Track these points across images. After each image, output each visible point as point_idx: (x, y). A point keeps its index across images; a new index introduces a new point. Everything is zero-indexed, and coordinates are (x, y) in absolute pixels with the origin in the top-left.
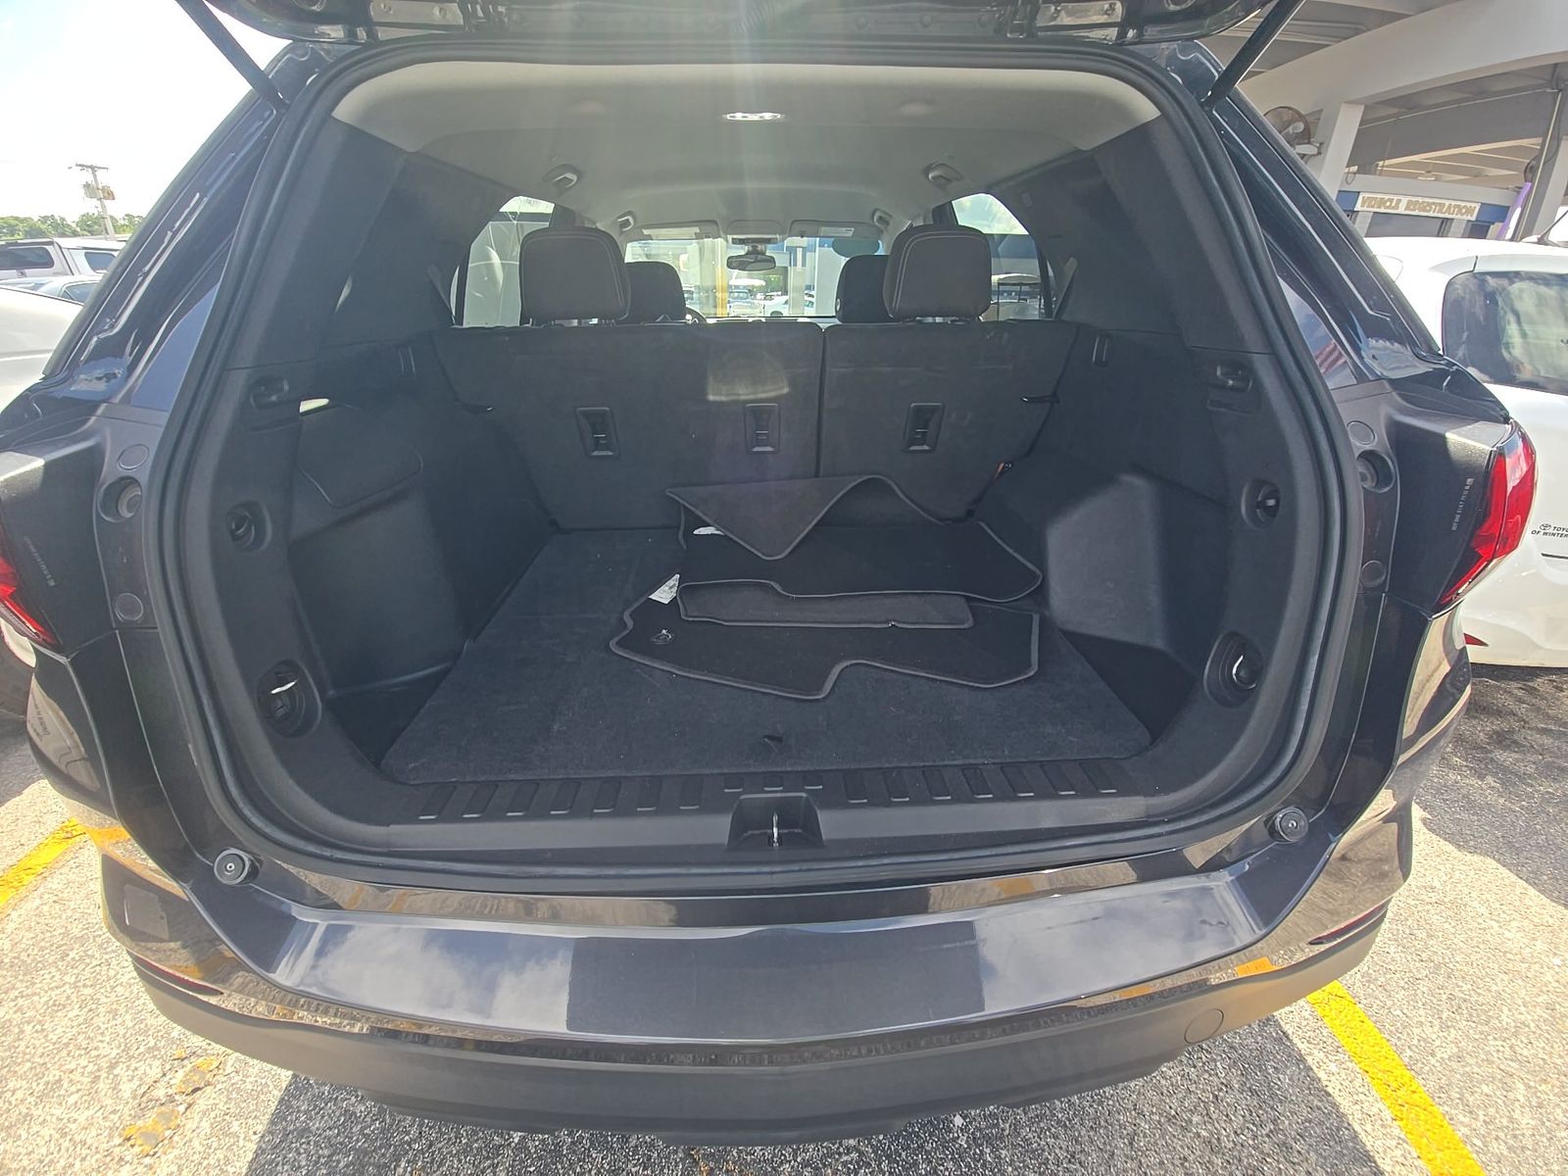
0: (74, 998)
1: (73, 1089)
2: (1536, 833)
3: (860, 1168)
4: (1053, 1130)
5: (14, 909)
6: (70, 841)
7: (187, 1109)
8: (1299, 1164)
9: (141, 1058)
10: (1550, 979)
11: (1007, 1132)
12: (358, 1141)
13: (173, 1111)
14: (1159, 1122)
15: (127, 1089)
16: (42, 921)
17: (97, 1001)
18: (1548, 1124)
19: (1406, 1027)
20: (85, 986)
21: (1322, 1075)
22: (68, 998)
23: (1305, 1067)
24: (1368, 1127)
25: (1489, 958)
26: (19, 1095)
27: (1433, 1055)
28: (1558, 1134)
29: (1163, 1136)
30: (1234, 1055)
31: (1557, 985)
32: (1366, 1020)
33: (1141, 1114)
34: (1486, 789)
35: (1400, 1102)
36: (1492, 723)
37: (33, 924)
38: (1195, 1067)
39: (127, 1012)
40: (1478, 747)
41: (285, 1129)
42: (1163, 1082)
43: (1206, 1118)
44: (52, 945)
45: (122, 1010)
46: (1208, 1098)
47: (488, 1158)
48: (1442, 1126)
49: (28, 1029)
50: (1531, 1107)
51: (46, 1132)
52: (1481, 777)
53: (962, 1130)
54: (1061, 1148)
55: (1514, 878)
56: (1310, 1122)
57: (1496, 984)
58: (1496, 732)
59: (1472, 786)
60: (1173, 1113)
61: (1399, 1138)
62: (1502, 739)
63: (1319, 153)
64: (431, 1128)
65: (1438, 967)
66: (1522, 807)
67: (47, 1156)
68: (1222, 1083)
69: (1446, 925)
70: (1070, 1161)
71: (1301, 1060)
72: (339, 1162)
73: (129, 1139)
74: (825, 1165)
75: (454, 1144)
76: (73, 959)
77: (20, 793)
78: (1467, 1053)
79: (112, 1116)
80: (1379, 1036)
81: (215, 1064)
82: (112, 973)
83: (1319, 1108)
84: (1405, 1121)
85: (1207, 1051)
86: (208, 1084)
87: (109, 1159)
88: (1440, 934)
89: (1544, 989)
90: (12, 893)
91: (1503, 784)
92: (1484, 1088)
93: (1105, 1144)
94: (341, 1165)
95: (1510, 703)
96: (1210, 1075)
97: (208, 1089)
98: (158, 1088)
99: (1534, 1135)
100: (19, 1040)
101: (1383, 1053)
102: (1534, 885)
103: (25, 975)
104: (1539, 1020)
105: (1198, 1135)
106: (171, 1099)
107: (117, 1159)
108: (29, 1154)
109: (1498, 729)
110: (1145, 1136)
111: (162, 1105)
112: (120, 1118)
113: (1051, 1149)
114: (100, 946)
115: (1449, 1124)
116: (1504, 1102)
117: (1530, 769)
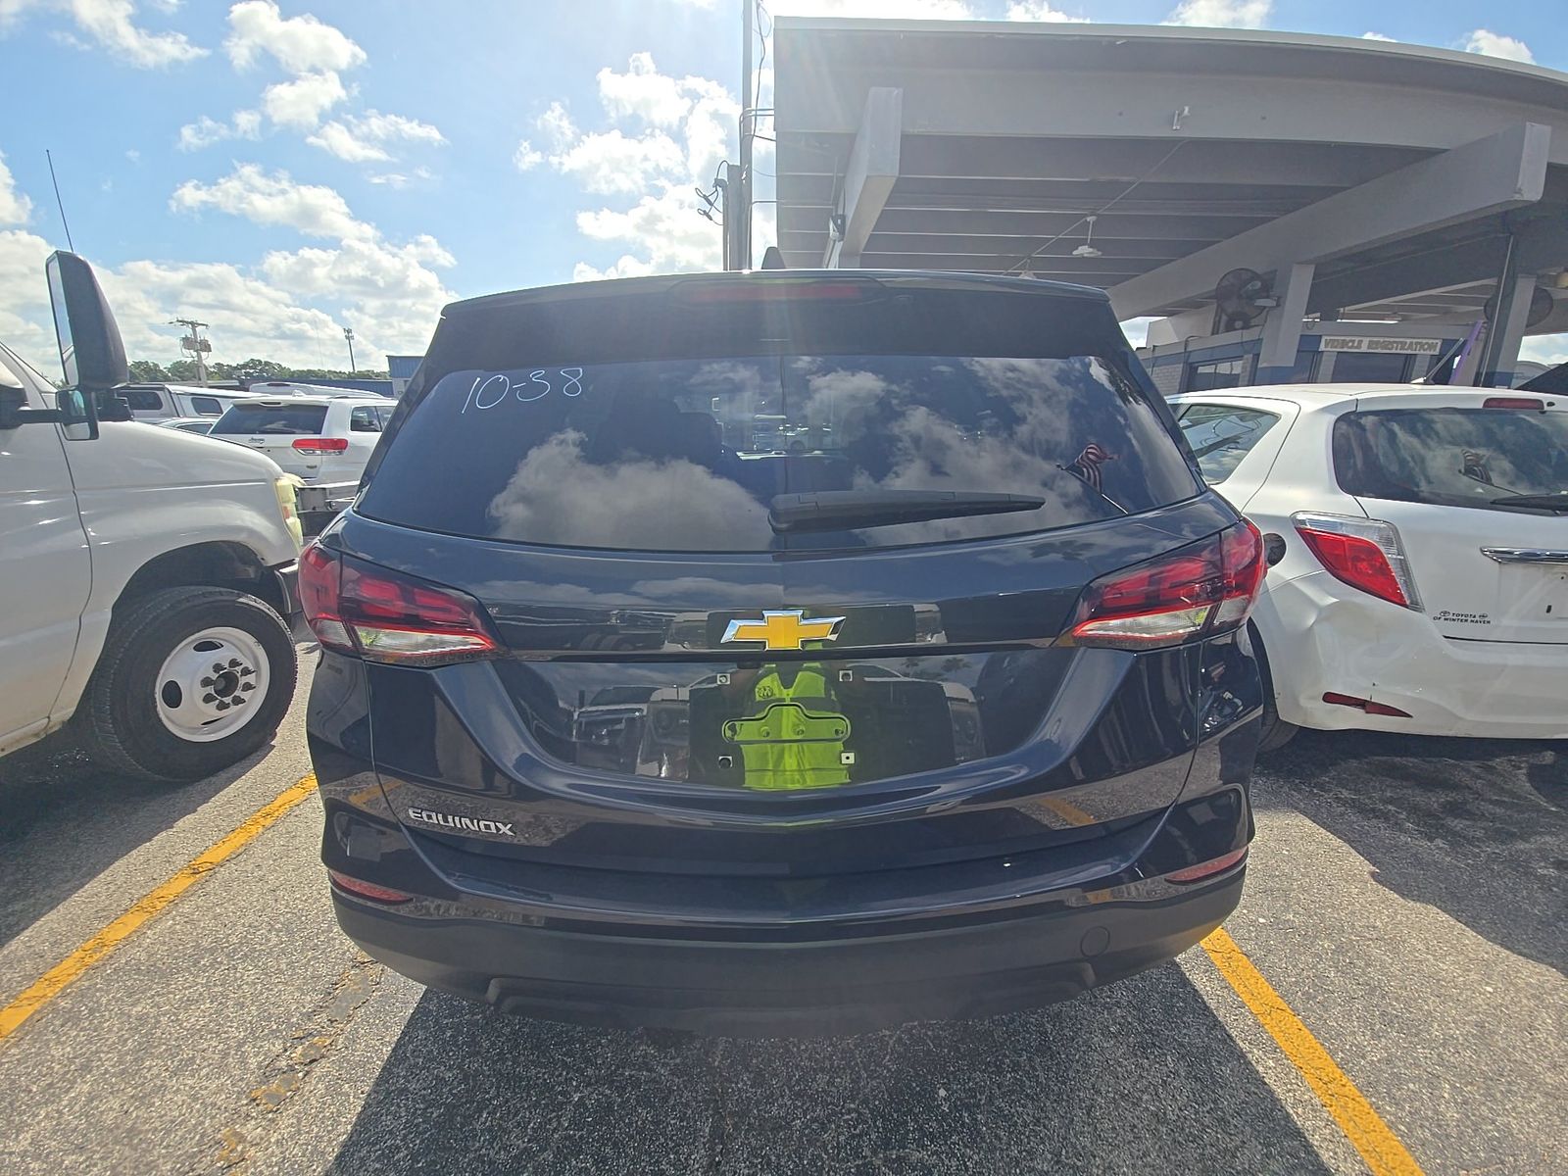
0: (205, 994)
1: (206, 1063)
2: (1479, 885)
3: (859, 1124)
4: (1022, 1101)
5: (149, 929)
6: (197, 876)
7: (305, 1075)
8: (1235, 1135)
9: (266, 1038)
10: (1481, 1002)
11: (983, 1102)
12: (447, 1098)
13: (294, 1077)
14: (1114, 1098)
15: (253, 1062)
16: (175, 937)
17: (227, 997)
18: (1473, 1118)
19: (1339, 1035)
20: (215, 985)
21: (1261, 1069)
22: (201, 994)
23: (1245, 1062)
24: (1300, 1111)
25: (1423, 984)
26: (155, 1071)
27: (1364, 1057)
28: (1484, 1127)
29: (1116, 1109)
30: (1183, 1051)
31: (1486, 1007)
32: (1303, 1028)
33: (1099, 1092)
34: (1435, 849)
35: (1330, 1092)
36: (1447, 795)
37: (167, 940)
38: (1148, 1059)
39: (252, 1004)
40: (1430, 814)
41: (387, 1089)
42: (1119, 1069)
43: (1155, 1097)
44: (185, 955)
45: (248, 1002)
46: (1158, 1082)
47: (554, 1111)
48: (1369, 1113)
49: (164, 1019)
50: (1456, 1103)
51: (178, 1098)
52: (1431, 840)
53: (945, 1099)
54: (1028, 1115)
55: (1453, 922)
56: (1247, 1104)
57: (1428, 1005)
58: (1449, 802)
59: (1421, 846)
60: (1126, 1092)
61: (1328, 1120)
62: (1455, 809)
63: (1278, 305)
64: (506, 1089)
65: (1373, 989)
66: (1468, 865)
67: (179, 1117)
68: (1171, 1072)
69: (1384, 957)
70: (1035, 1125)
71: (1243, 1056)
72: (432, 1113)
73: (254, 1100)
74: (829, 1122)
75: (526, 1100)
76: (204, 965)
77: (150, 840)
78: (1397, 1058)
79: (240, 1083)
80: (1314, 1041)
81: (328, 1042)
82: (238, 975)
83: (1256, 1094)
84: (1334, 1108)
85: (1159, 1047)
86: (323, 1057)
87: (236, 1116)
88: (1378, 964)
89: (1475, 1010)
90: (146, 916)
91: (1451, 844)
92: (1411, 1086)
93: (1066, 1113)
94: (434, 1115)
95: (1467, 780)
96: (1161, 1065)
97: (323, 1061)
98: (281, 1061)
99: (1459, 1126)
100: (156, 1028)
101: (1317, 1054)
102: (1473, 928)
103: (160, 978)
104: (1467, 1035)
105: (1147, 1109)
106: (291, 1068)
107: (243, 1115)
108: (161, 1117)
109: (1452, 800)
110: (1101, 1108)
111: (284, 1073)
112: (247, 1084)
113: (1020, 1115)
114: (228, 955)
115: (1375, 1112)
116: (1429, 1098)
117: (1480, 834)
